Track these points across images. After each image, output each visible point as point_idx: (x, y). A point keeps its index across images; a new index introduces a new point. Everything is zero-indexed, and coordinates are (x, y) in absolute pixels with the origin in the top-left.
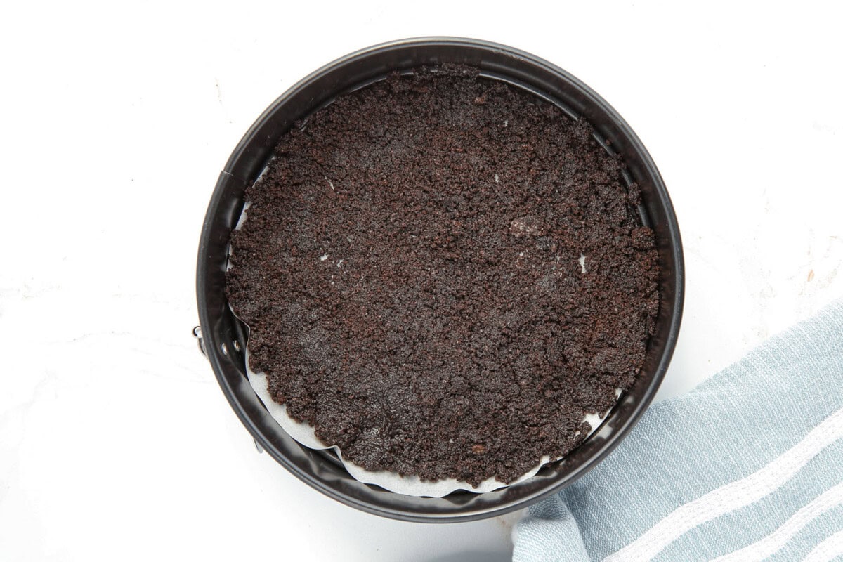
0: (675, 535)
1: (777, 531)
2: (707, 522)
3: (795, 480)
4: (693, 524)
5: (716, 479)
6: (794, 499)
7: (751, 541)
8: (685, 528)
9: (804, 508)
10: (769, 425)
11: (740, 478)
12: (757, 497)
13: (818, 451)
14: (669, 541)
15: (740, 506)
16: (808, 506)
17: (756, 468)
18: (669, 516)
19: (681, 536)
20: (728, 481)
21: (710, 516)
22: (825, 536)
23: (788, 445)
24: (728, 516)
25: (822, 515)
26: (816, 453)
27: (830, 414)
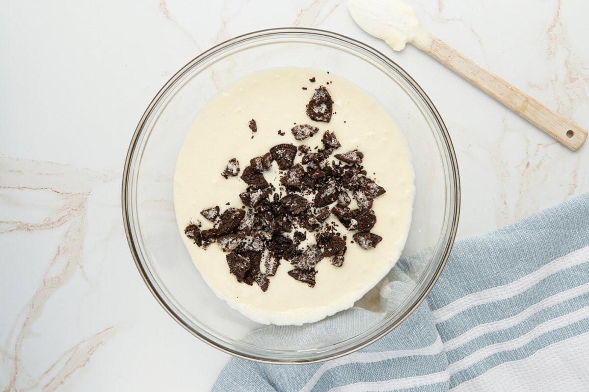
0: (465, 308)
1: (518, 315)
2: (482, 305)
3: (532, 290)
4: (475, 304)
5: (491, 283)
6: (530, 299)
7: (504, 318)
8: (470, 305)
9: (535, 305)
10: (523, 259)
11: (504, 284)
12: (511, 295)
13: (546, 277)
14: (461, 310)
15: (501, 299)
16: (536, 304)
17: (513, 280)
18: (463, 298)
19: (467, 309)
20: (497, 285)
21: (485, 302)
22: (543, 321)
23: (531, 271)
24: (494, 303)
25: (543, 310)
26: (545, 277)
27: (555, 259)
